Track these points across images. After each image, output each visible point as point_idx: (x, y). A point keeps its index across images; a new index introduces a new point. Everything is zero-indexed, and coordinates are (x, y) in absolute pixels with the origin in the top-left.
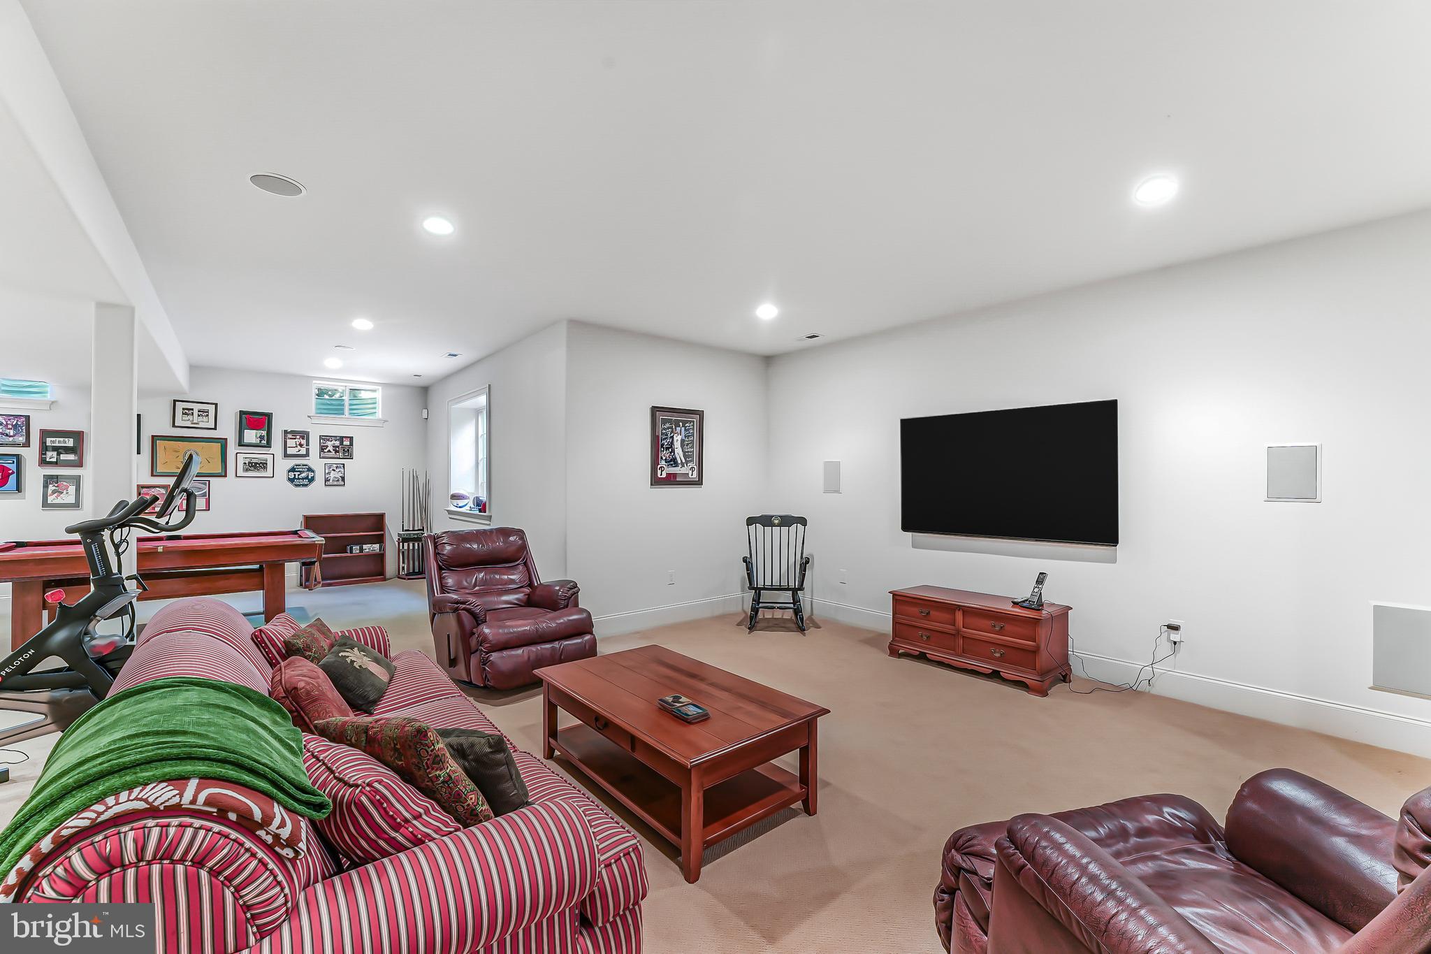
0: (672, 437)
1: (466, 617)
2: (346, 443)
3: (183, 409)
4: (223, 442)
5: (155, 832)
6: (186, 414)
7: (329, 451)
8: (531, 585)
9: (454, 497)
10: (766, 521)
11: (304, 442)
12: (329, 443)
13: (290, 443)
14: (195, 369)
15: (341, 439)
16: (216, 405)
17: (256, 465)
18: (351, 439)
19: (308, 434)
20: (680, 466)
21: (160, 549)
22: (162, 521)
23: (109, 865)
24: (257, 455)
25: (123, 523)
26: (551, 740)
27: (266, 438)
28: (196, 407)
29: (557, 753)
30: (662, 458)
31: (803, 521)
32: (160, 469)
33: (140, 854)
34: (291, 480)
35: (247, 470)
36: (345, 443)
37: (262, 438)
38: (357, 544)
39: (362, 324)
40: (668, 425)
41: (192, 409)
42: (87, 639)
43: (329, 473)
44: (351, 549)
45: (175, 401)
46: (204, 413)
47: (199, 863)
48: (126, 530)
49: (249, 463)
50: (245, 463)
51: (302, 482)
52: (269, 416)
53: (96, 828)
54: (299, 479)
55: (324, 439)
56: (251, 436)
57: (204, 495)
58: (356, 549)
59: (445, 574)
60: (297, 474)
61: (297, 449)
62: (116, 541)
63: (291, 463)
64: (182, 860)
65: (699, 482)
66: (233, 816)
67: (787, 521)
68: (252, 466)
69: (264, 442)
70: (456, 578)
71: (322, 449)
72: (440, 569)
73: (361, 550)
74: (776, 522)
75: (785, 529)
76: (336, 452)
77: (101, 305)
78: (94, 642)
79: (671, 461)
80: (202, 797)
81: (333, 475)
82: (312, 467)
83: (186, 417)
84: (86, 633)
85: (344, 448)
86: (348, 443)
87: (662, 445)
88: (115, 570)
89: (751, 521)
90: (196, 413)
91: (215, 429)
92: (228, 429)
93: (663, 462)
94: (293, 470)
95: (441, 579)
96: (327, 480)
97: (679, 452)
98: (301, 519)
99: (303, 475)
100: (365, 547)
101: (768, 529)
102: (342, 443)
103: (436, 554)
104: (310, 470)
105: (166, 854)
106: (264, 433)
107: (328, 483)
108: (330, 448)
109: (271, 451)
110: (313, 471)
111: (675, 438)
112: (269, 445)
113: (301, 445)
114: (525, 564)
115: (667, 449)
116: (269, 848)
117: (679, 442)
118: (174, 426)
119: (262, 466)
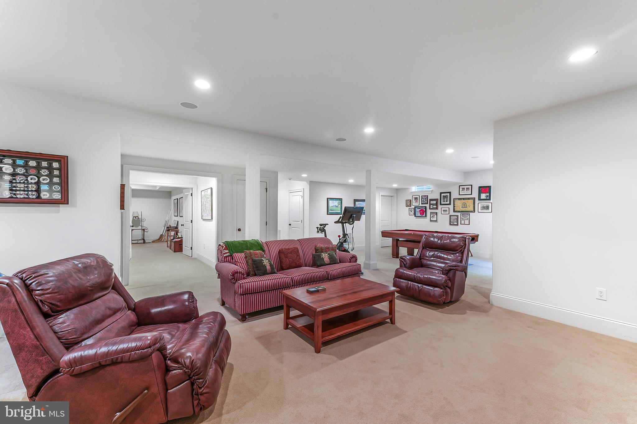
3: (462, 188)
4: (474, 199)
16: (472, 185)
24: (486, 203)
27: (488, 196)
28: (465, 187)
32: (456, 210)
41: (464, 188)
45: (459, 186)
46: (468, 189)
50: (481, 207)
52: (490, 187)
56: (483, 196)
68: (484, 208)
69: (488, 198)
83: (463, 191)
90: (465, 189)
91: (471, 194)
92: (475, 194)
106: (488, 194)
109: (491, 201)
112: (490, 199)
118: (459, 195)
119: (487, 208)
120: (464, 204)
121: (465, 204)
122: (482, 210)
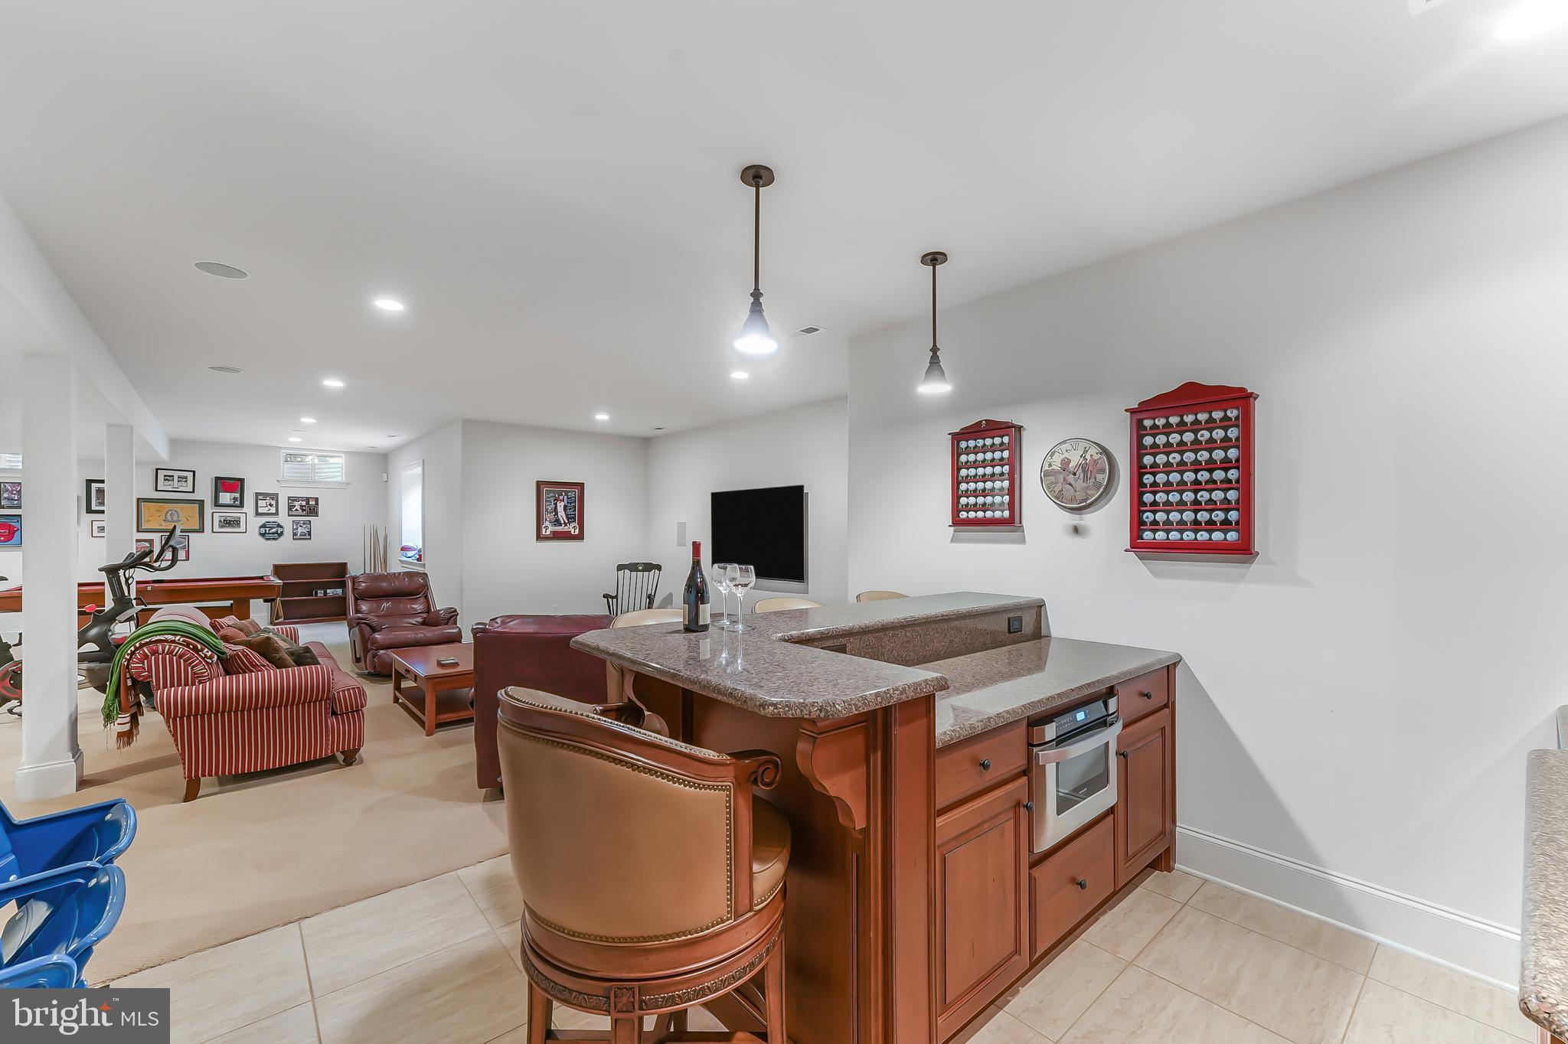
0: (556, 504)
1: (367, 629)
2: (312, 503)
3: (165, 476)
4: (201, 503)
5: (167, 647)
6: (167, 480)
7: (296, 510)
8: (428, 611)
9: (403, 549)
10: (633, 567)
11: (273, 502)
12: (296, 503)
13: (261, 503)
14: (176, 444)
15: (308, 500)
16: (194, 472)
17: (228, 523)
18: (317, 500)
19: (277, 495)
20: (563, 525)
21: (149, 588)
22: (156, 565)
23: (155, 652)
24: (232, 513)
25: (132, 566)
26: (396, 692)
27: (239, 500)
28: (176, 474)
29: (400, 701)
30: (546, 520)
31: (659, 568)
32: (144, 526)
33: (163, 651)
34: (263, 535)
35: (222, 527)
36: (310, 503)
37: (235, 499)
38: (321, 589)
39: (308, 420)
40: (551, 495)
41: (173, 476)
42: (110, 633)
43: (297, 529)
44: (316, 593)
45: (157, 469)
46: (183, 479)
47: (181, 657)
48: (132, 570)
49: (224, 520)
50: (221, 521)
51: (271, 536)
52: (242, 481)
53: (151, 642)
54: (269, 533)
55: (292, 500)
56: (226, 497)
57: (184, 548)
58: (320, 593)
59: (359, 602)
60: (267, 529)
61: (267, 509)
62: (127, 576)
63: (263, 520)
64: (175, 655)
65: (580, 537)
66: (191, 647)
67: (649, 567)
68: (227, 523)
69: (238, 503)
70: (368, 605)
71: (290, 508)
72: (356, 599)
73: (325, 593)
74: (640, 568)
75: (646, 573)
76: (303, 510)
77: (110, 426)
78: (113, 636)
79: (555, 521)
80: (182, 639)
81: (300, 530)
82: (282, 524)
83: (167, 483)
84: (110, 631)
85: (311, 508)
86: (314, 503)
87: (546, 510)
88: (126, 594)
89: (620, 568)
90: (176, 479)
91: (193, 492)
92: (205, 492)
93: (547, 523)
94: (264, 526)
95: (356, 605)
96: (295, 534)
97: (561, 514)
98: (272, 567)
99: (273, 530)
100: (328, 591)
101: (634, 574)
102: (308, 503)
103: (354, 589)
104: (279, 526)
105: (170, 652)
106: (238, 495)
107: (295, 537)
108: (298, 507)
109: (244, 510)
110: (282, 527)
111: (558, 506)
112: (242, 505)
113: (271, 505)
114: (426, 597)
115: (551, 512)
116: (203, 658)
117: (562, 507)
118: (156, 490)
119: (236, 523)
120: (170, 512)
121: (174, 513)
122: (221, 526)
